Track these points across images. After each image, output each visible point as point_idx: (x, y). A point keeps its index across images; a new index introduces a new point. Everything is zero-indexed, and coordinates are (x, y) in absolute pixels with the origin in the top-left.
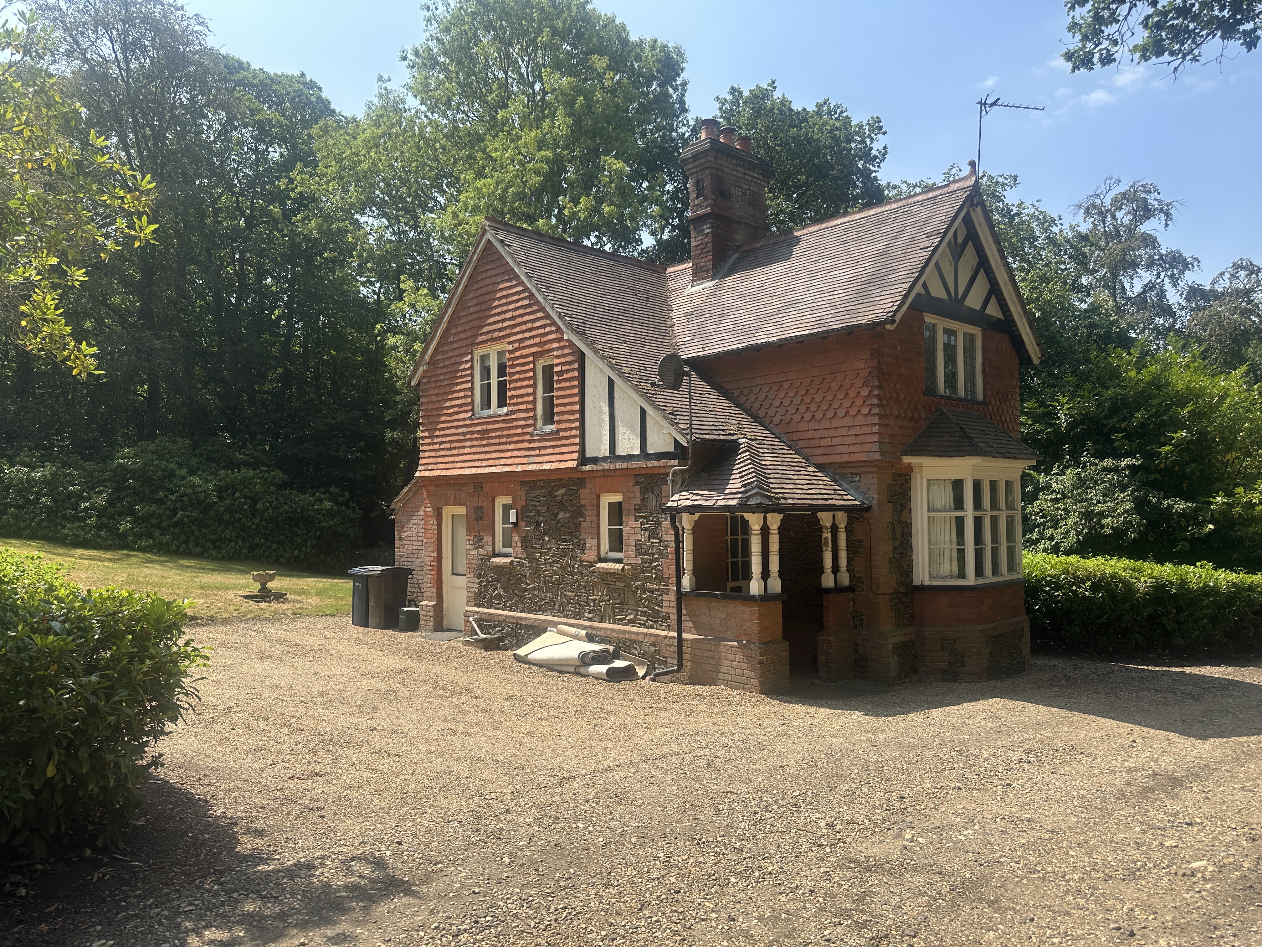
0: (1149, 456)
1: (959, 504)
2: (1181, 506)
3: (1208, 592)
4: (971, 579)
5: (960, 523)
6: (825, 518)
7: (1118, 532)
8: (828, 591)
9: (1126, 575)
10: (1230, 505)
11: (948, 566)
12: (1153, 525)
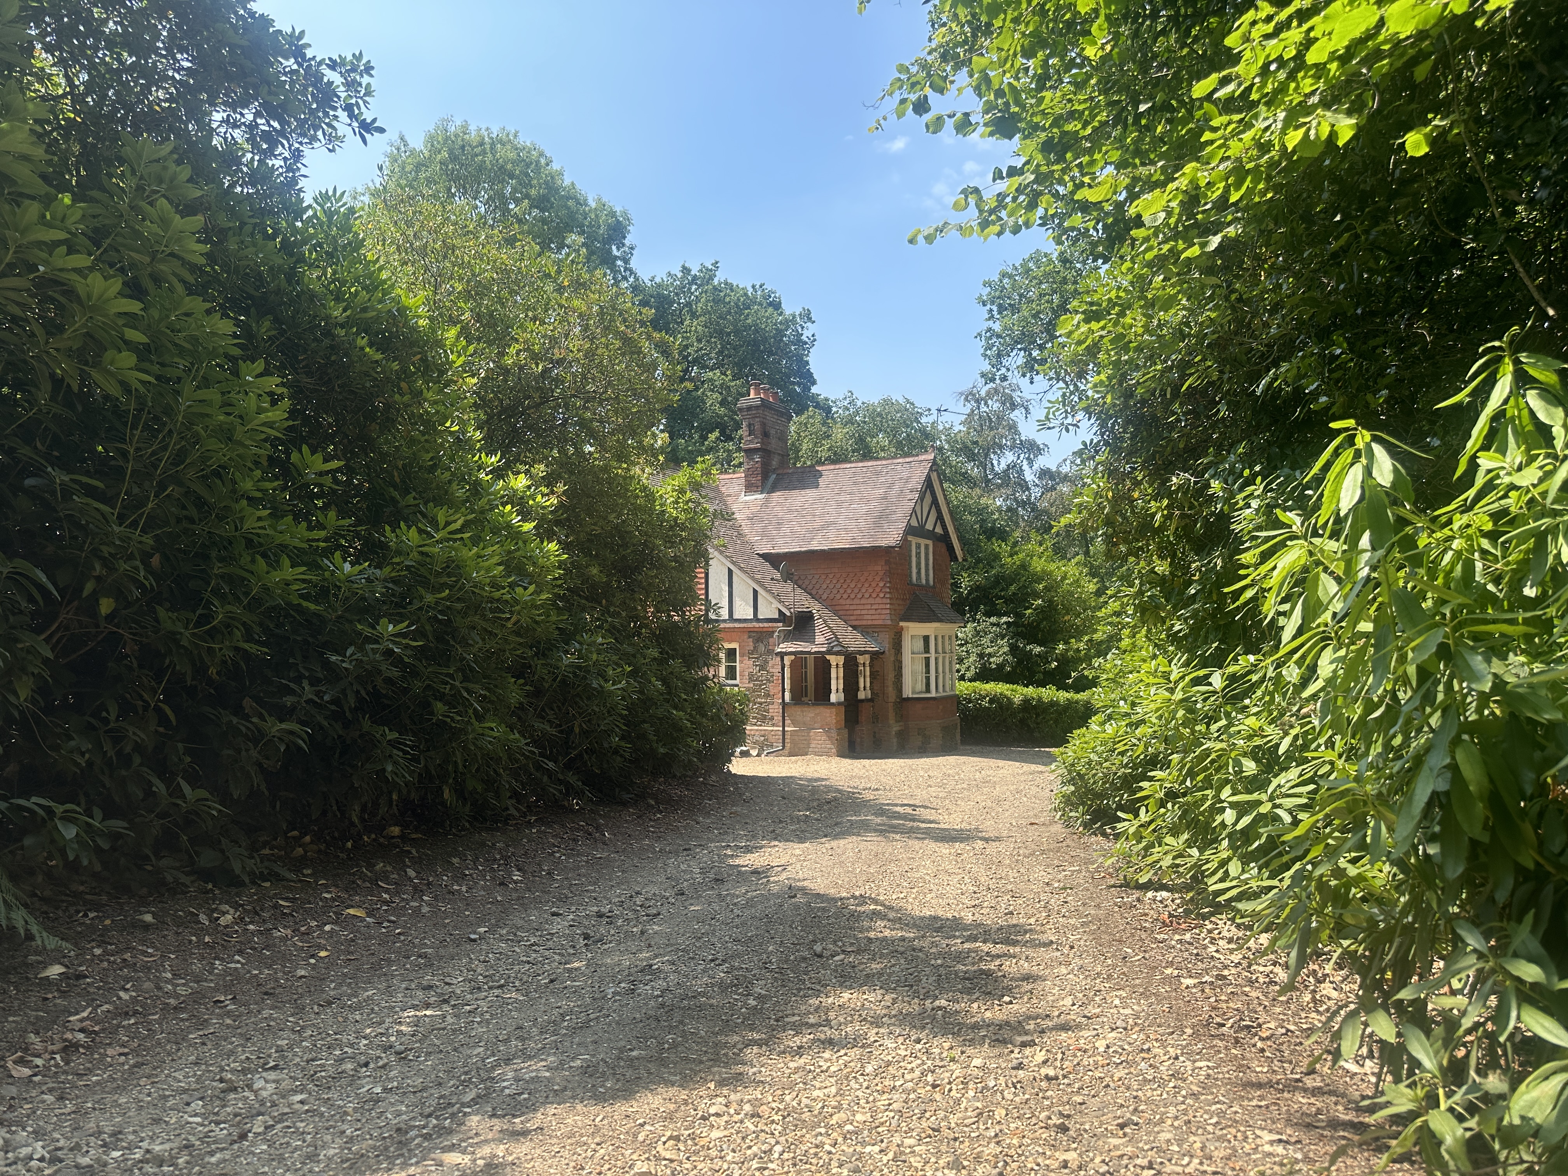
0: (1019, 616)
1: (927, 650)
2: (1038, 649)
3: (1053, 704)
4: (933, 694)
5: (927, 660)
6: (861, 659)
7: (1000, 667)
8: (862, 701)
9: (1008, 693)
10: (1067, 650)
11: (921, 686)
12: (1019, 662)
